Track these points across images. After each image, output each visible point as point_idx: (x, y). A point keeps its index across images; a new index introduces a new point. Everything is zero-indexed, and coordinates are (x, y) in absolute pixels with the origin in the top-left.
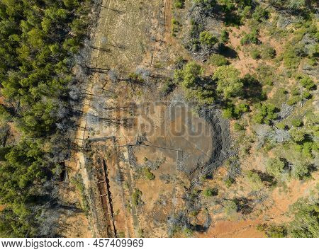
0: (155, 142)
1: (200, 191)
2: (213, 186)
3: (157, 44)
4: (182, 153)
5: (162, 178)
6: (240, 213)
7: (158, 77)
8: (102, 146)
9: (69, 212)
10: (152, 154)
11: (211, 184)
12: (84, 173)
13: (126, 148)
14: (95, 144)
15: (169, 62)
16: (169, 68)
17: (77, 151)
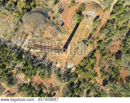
0: (34, 29)
1: (52, 21)
2: (52, 17)
3: (8, 21)
4: (39, 23)
5: (44, 30)
6: (63, 12)
7: (17, 23)
8: (31, 44)
9: (45, 58)
10: (37, 31)
11: (52, 18)
12: (36, 51)
13: (33, 38)
14: (29, 46)
15: (14, 19)
16: (16, 20)
17: (29, 51)
